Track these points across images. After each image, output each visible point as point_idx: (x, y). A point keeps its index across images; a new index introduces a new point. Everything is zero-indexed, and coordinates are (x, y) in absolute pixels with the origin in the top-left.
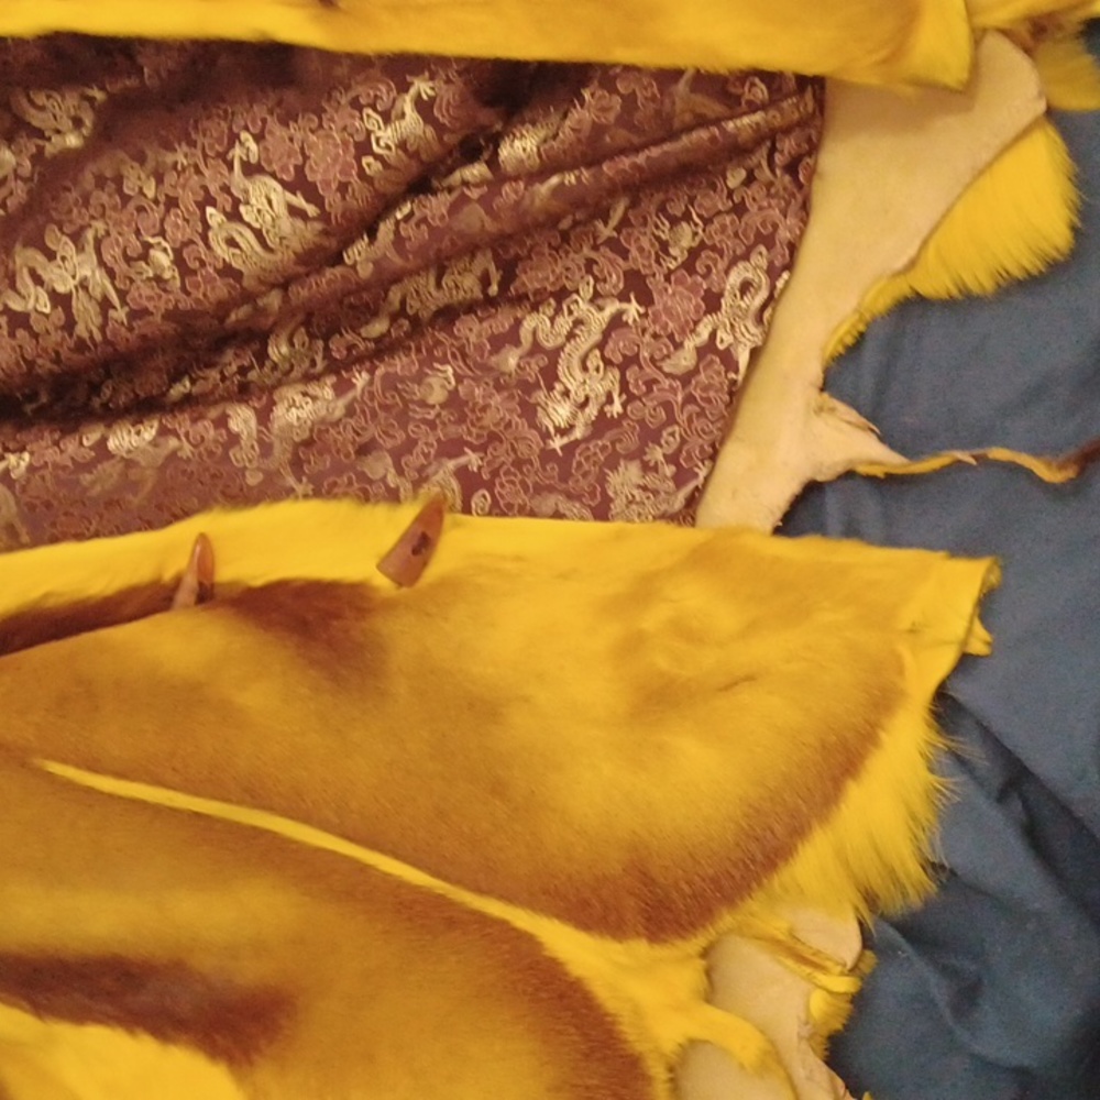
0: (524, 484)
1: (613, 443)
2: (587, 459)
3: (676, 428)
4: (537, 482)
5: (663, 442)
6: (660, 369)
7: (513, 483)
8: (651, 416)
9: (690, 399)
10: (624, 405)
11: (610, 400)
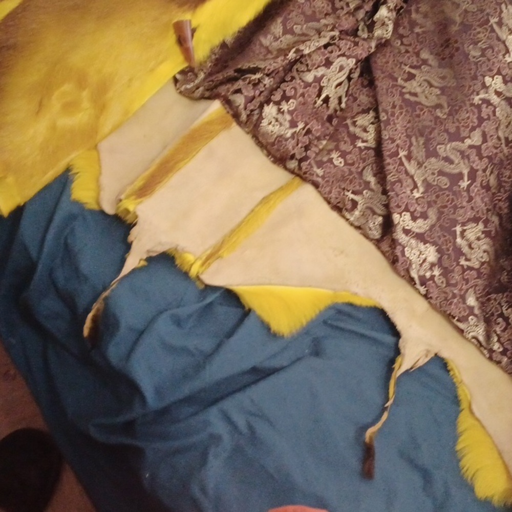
0: (446, 207)
1: (449, 255)
2: (446, 241)
3: (444, 285)
4: (444, 214)
5: (441, 277)
6: (471, 287)
7: (448, 201)
8: (453, 277)
9: (454, 296)
10: (462, 266)
11: (467, 260)
